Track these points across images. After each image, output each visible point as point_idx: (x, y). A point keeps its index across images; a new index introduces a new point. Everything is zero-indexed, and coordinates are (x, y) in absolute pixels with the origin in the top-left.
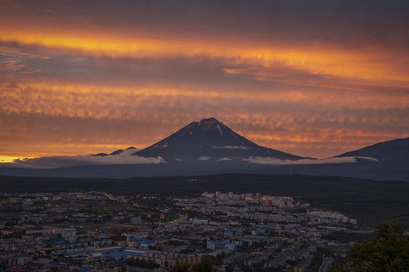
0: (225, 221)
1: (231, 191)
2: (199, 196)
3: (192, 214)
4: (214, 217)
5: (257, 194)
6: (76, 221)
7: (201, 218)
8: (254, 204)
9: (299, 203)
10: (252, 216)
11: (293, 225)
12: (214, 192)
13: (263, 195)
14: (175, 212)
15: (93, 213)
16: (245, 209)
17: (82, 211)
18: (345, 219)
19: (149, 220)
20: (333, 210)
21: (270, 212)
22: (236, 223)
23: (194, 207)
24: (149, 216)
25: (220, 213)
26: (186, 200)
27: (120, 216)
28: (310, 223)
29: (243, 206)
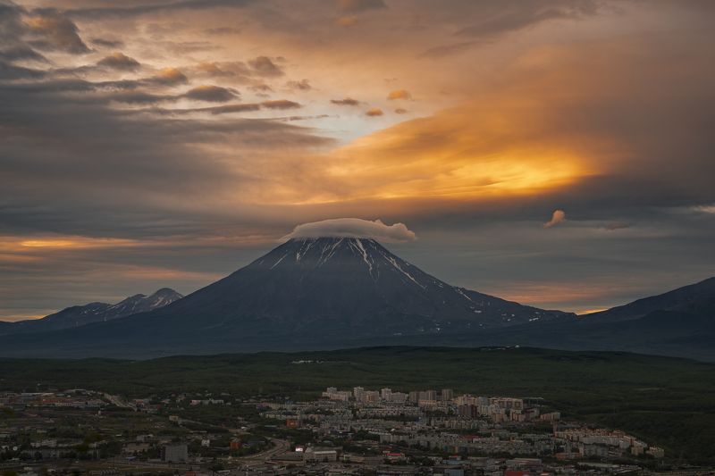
0: (375, 453)
1: (385, 385)
2: (316, 398)
3: (303, 438)
4: (350, 443)
5: (445, 392)
6: (39, 457)
7: (322, 446)
8: (439, 414)
9: (536, 412)
10: (435, 441)
11: (524, 461)
12: (349, 387)
13: (458, 392)
14: (264, 434)
15: (77, 437)
16: (418, 426)
17: (52, 434)
18: (639, 445)
19: (206, 452)
20: (613, 425)
21: (473, 432)
22: (401, 456)
23: (305, 421)
24: (206, 442)
25: (363, 435)
26: (288, 407)
27: (138, 443)
28: (561, 456)
29: (415, 419)
